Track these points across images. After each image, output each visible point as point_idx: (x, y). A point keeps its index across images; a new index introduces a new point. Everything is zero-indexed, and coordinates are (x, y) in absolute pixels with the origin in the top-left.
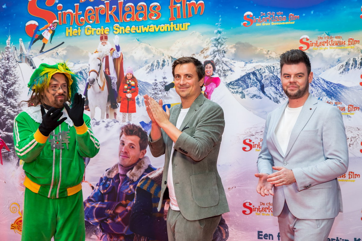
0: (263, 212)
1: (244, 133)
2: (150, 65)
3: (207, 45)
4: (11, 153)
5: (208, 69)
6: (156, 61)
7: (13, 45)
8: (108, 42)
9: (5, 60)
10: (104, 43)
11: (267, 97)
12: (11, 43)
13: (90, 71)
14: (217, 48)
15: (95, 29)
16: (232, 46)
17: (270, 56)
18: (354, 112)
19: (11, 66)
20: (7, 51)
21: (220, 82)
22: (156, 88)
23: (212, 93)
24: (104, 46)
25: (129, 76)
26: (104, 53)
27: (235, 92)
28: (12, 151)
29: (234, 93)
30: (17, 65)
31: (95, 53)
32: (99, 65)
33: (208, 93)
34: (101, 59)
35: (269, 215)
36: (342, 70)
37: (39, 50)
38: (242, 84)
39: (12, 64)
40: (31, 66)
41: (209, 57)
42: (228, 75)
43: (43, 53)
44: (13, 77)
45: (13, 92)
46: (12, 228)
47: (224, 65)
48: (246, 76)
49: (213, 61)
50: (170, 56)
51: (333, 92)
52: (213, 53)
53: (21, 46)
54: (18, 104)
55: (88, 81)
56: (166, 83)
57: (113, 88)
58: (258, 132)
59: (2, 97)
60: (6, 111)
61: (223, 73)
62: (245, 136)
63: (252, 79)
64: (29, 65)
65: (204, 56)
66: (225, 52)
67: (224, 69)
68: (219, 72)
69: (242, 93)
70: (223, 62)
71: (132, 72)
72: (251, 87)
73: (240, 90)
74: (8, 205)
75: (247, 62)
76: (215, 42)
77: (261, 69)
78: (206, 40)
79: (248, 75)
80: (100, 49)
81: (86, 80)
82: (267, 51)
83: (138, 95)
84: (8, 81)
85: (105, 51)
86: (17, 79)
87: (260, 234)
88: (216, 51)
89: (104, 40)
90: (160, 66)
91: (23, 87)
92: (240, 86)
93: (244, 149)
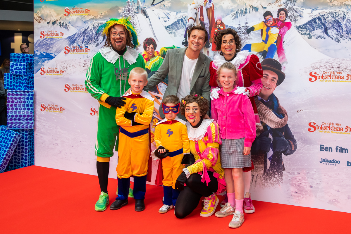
0: (325, 130)
1: (311, 67)
2: (235, 12)
5: (282, 16)
6: (240, 9)
9: (126, 11)
11: (330, 38)
13: (189, 19)
17: (332, 4)
20: (128, 4)
21: (291, 25)
22: (240, 31)
23: (285, 34)
25: (219, 22)
26: (200, 4)
27: (303, 33)
29: (302, 35)
30: (135, 15)
31: (192, 4)
32: (195, 14)
33: (281, 35)
34: (197, 9)
35: (329, 132)
37: (150, 3)
38: (309, 27)
39: (132, 15)
40: (145, 15)
41: (282, 6)
42: (298, 20)
43: (153, 6)
47: (294, 11)
48: (312, 21)
49: (286, 9)
50: (251, 6)
52: (286, 2)
53: (138, 1)
55: (187, 27)
56: (248, 27)
58: (322, 66)
61: (294, 18)
62: (311, 70)
63: (317, 23)
65: (278, 5)
67: (294, 15)
69: (309, 34)
70: (294, 10)
71: (221, 19)
72: (316, 29)
73: (308, 32)
75: (313, 9)
77: (325, 14)
79: (314, 20)
80: (196, 1)
81: (185, 26)
86: (135, 26)
87: (322, 147)
88: (288, 1)
90: (243, 14)
91: (140, 32)
92: (307, 29)
93: (310, 80)
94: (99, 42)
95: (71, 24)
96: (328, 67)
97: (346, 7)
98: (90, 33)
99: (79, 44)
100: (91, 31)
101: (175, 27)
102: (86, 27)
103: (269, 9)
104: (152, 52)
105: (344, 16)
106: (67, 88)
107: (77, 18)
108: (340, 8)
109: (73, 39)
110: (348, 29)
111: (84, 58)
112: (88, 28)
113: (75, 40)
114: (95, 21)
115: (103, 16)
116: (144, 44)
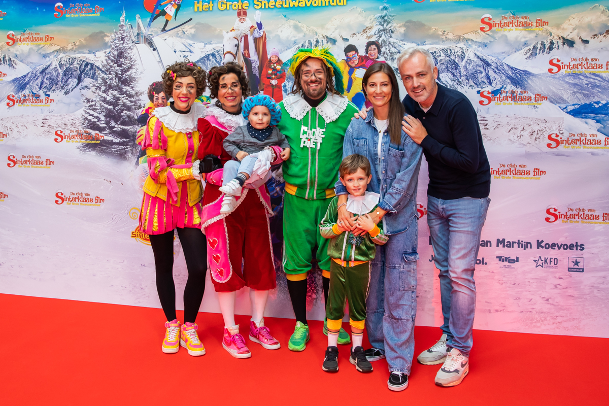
3: (370, 23)
5: (372, 52)
6: (307, 41)
7: (128, 22)
8: (247, 19)
9: (118, 40)
10: (242, 20)
12: (126, 21)
14: (383, 27)
15: (231, 3)
16: (401, 25)
17: (446, 37)
18: (541, 102)
19: (126, 48)
20: (121, 29)
24: (242, 24)
25: (274, 59)
26: (243, 31)
30: (134, 45)
31: (231, 31)
32: (236, 46)
34: (239, 39)
36: (528, 54)
39: (127, 46)
40: (151, 47)
43: (165, 32)
44: (129, 60)
45: (128, 78)
46: (132, 237)
47: (391, 46)
49: (378, 42)
50: (325, 36)
51: (519, 79)
52: (378, 33)
53: (138, 24)
54: (135, 92)
57: (254, 73)
59: (116, 84)
60: (120, 101)
61: (390, 56)
64: (149, 46)
65: (367, 36)
66: (392, 32)
67: (391, 52)
68: (386, 55)
70: (390, 44)
71: (278, 54)
74: (127, 211)
76: (380, 20)
77: (435, 52)
78: (370, 17)
80: (237, 27)
81: (219, 63)
82: (443, 31)
83: (286, 81)
84: (123, 66)
85: (244, 29)
86: (134, 63)
88: (382, 31)
89: (242, 17)
91: (141, 73)
94: (69, 87)
95: (19, 58)
97: (465, 43)
98: (54, 73)
99: (34, 91)
100: (55, 69)
102: (47, 64)
103: (352, 42)
104: (163, 104)
105: (463, 54)
106: (12, 161)
107: (30, 49)
108: (457, 44)
109: (22, 83)
110: (468, 73)
111: (42, 113)
112: (49, 66)
113: (27, 84)
114: (62, 55)
115: (77, 47)
116: (150, 91)
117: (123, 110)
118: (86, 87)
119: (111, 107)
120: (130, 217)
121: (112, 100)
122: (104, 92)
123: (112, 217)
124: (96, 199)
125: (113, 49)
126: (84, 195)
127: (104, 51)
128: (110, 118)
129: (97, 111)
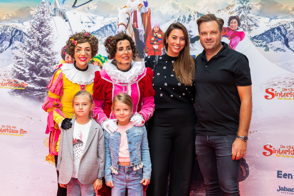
0: (283, 154)
1: (267, 83)
2: (177, 19)
3: (232, 2)
4: (45, 95)
5: (233, 24)
6: (182, 16)
9: (40, 13)
11: (291, 50)
13: (119, 24)
14: (243, 5)
16: (258, 3)
19: (46, 19)
20: (42, 5)
21: (245, 36)
23: (236, 46)
24: (133, 2)
25: (156, 29)
26: (133, 8)
27: (259, 45)
28: (46, 93)
29: (258, 46)
30: (52, 17)
31: (124, 8)
32: (127, 19)
33: (232, 46)
34: (130, 14)
35: (289, 157)
38: (266, 38)
39: (47, 17)
40: (64, 19)
41: (234, 13)
42: (252, 30)
43: (75, 8)
44: (47, 28)
45: (47, 42)
46: (46, 160)
47: (249, 20)
48: (270, 31)
49: (238, 17)
50: (196, 12)
52: (239, 9)
53: (55, 1)
54: (52, 52)
55: (117, 33)
56: (191, 36)
57: (140, 40)
58: (280, 82)
59: (37, 46)
60: (40, 59)
61: (248, 27)
62: (267, 86)
63: (276, 33)
64: (62, 18)
65: (229, 12)
66: (250, 9)
67: (249, 24)
68: (244, 27)
69: (266, 46)
70: (248, 18)
71: (159, 26)
72: (275, 41)
73: (264, 43)
74: (43, 140)
75: (272, 18)
77: (285, 24)
79: (272, 30)
80: (129, 4)
81: (115, 32)
82: (292, 8)
84: (43, 32)
85: (134, 6)
86: (51, 30)
87: (280, 173)
88: (242, 8)
90: (186, 21)
91: (57, 38)
92: (264, 40)
93: (266, 97)
94: (3, 47)
96: (288, 83)
101: (101, 33)
104: (72, 62)
115: (9, 18)
116: (63, 52)
117: (42, 65)
118: (16, 47)
119: (34, 63)
120: (45, 145)
121: (35, 58)
122: (29, 51)
123: (32, 144)
124: (20, 131)
125: (36, 20)
126: (12, 127)
127: (29, 21)
128: (33, 71)
129: (23, 65)
